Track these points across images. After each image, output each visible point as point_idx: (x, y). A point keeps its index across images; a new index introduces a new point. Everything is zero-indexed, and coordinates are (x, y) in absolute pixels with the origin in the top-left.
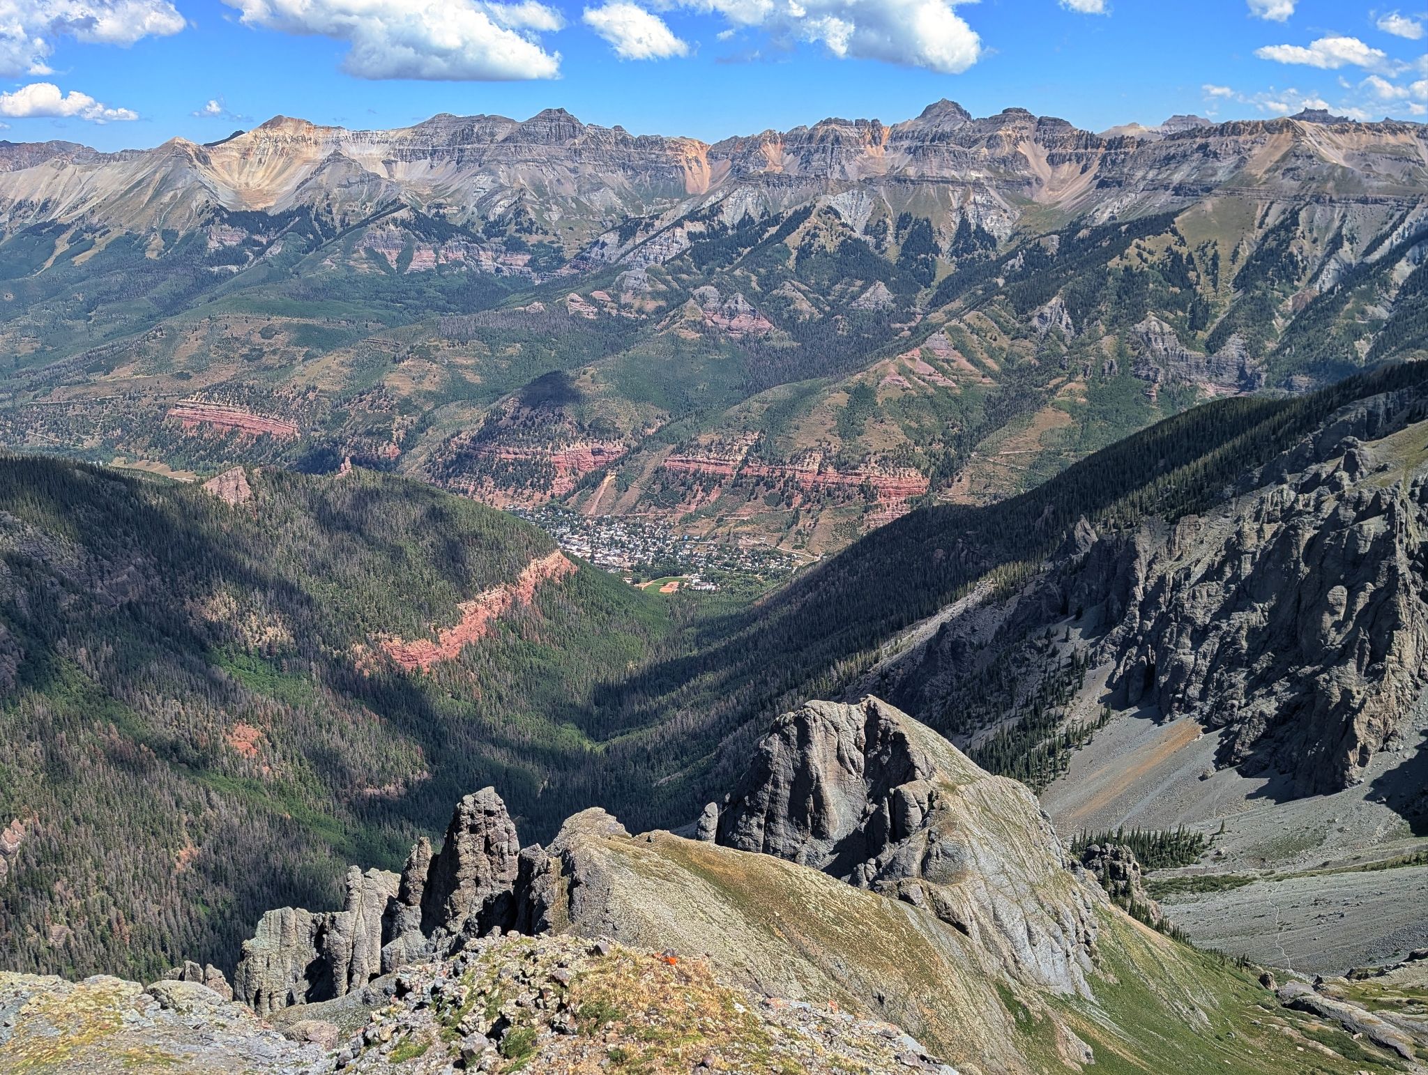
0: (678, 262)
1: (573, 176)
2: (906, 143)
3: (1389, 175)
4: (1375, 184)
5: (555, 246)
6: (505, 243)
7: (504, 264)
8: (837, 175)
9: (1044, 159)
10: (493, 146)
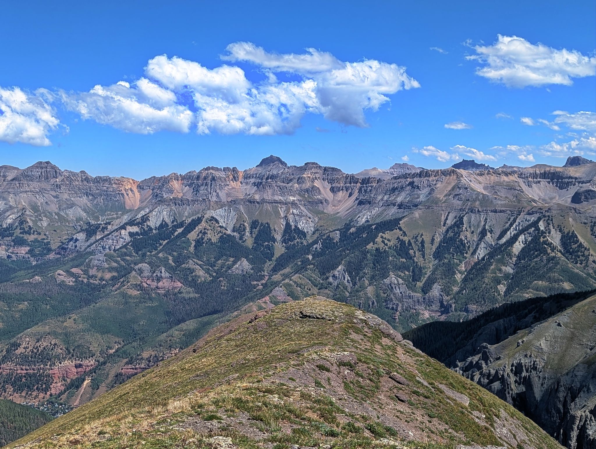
0: (124, 250)
1: (56, 200)
2: (252, 180)
3: (506, 197)
4: (499, 202)
5: (45, 241)
6: (13, 241)
7: (12, 253)
8: (214, 199)
9: (328, 190)
10: (5, 183)
